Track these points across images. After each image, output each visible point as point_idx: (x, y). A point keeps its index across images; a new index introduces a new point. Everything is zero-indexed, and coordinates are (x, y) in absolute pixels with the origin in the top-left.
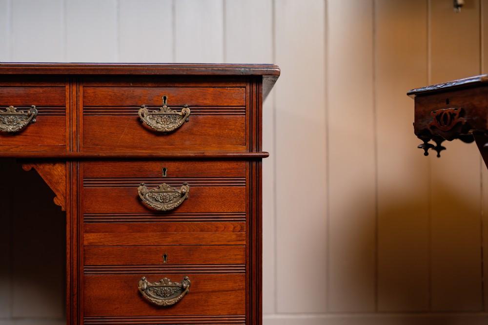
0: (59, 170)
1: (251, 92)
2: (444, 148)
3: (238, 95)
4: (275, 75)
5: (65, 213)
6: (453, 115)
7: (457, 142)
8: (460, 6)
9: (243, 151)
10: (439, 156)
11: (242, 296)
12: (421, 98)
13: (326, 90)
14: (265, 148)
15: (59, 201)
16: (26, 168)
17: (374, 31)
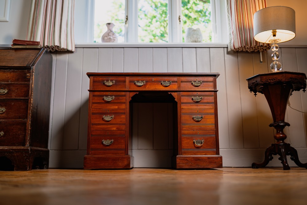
0: (176, 93)
1: (214, 78)
2: (257, 94)
3: (211, 79)
4: (219, 75)
5: (177, 102)
6: (255, 82)
7: (260, 94)
8: (262, 62)
9: (213, 90)
10: (256, 96)
11: (214, 119)
12: (249, 80)
13: (226, 85)
14: (217, 89)
15: (176, 100)
16: (169, 93)
17: (238, 69)
